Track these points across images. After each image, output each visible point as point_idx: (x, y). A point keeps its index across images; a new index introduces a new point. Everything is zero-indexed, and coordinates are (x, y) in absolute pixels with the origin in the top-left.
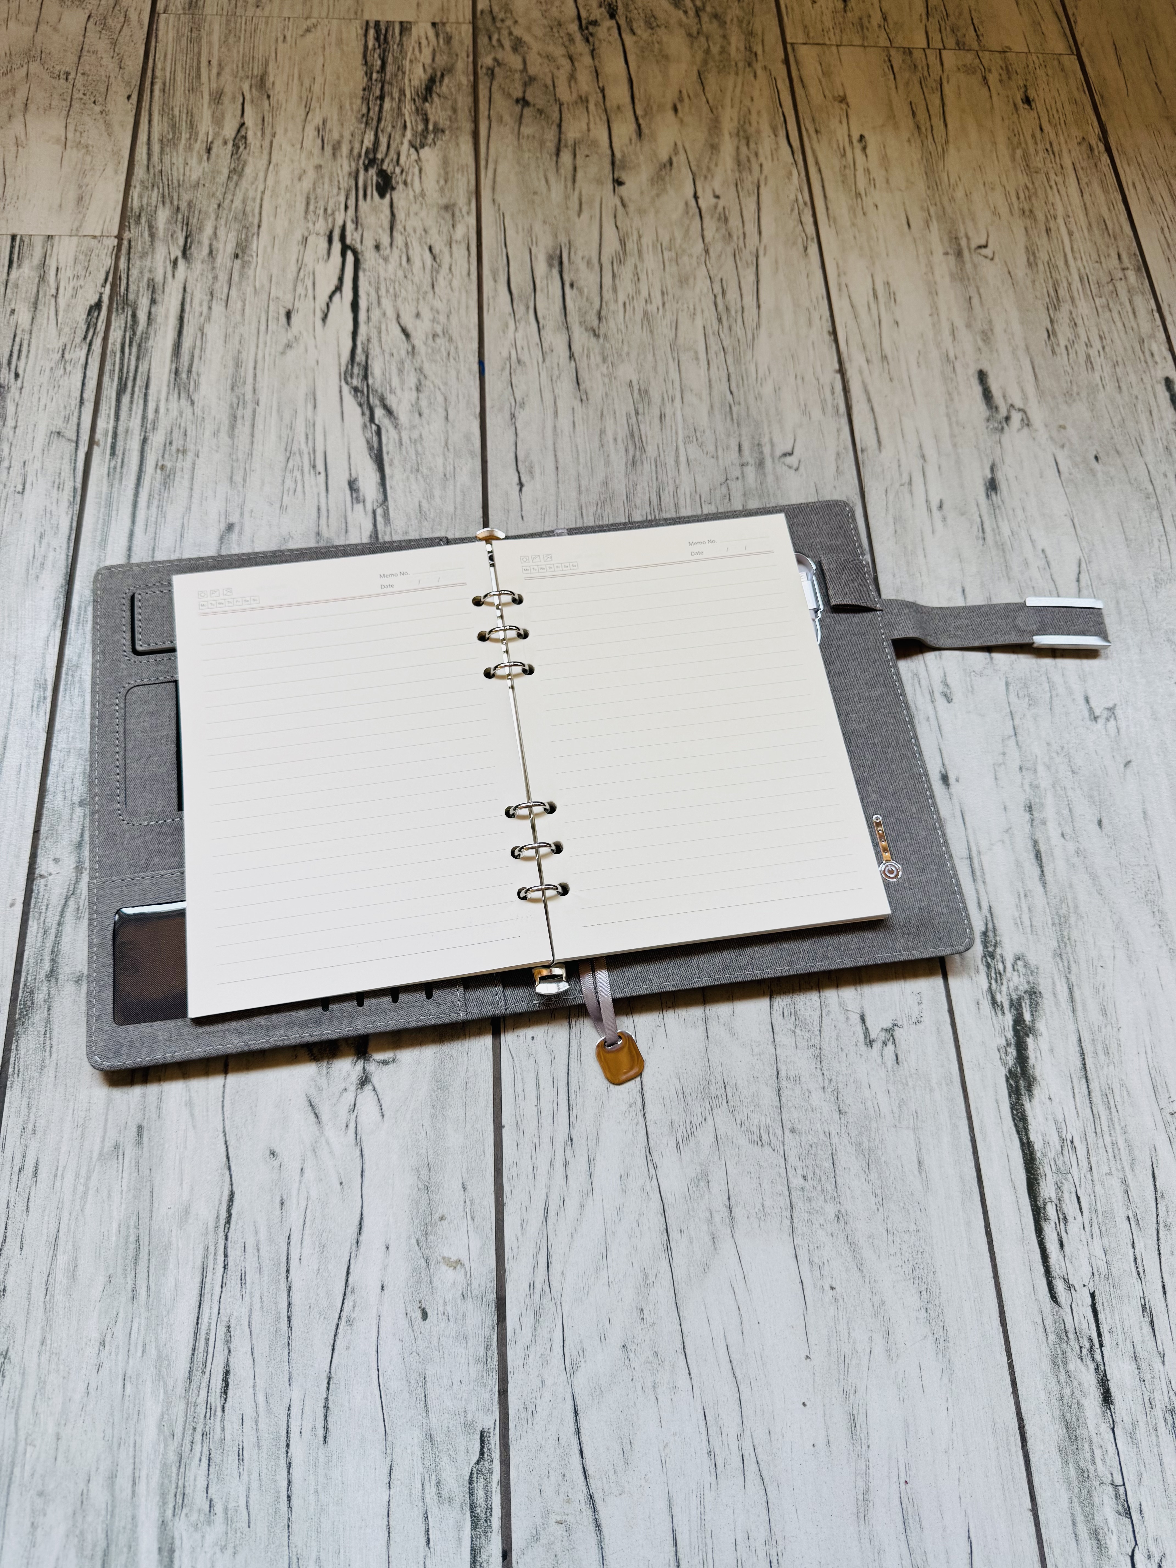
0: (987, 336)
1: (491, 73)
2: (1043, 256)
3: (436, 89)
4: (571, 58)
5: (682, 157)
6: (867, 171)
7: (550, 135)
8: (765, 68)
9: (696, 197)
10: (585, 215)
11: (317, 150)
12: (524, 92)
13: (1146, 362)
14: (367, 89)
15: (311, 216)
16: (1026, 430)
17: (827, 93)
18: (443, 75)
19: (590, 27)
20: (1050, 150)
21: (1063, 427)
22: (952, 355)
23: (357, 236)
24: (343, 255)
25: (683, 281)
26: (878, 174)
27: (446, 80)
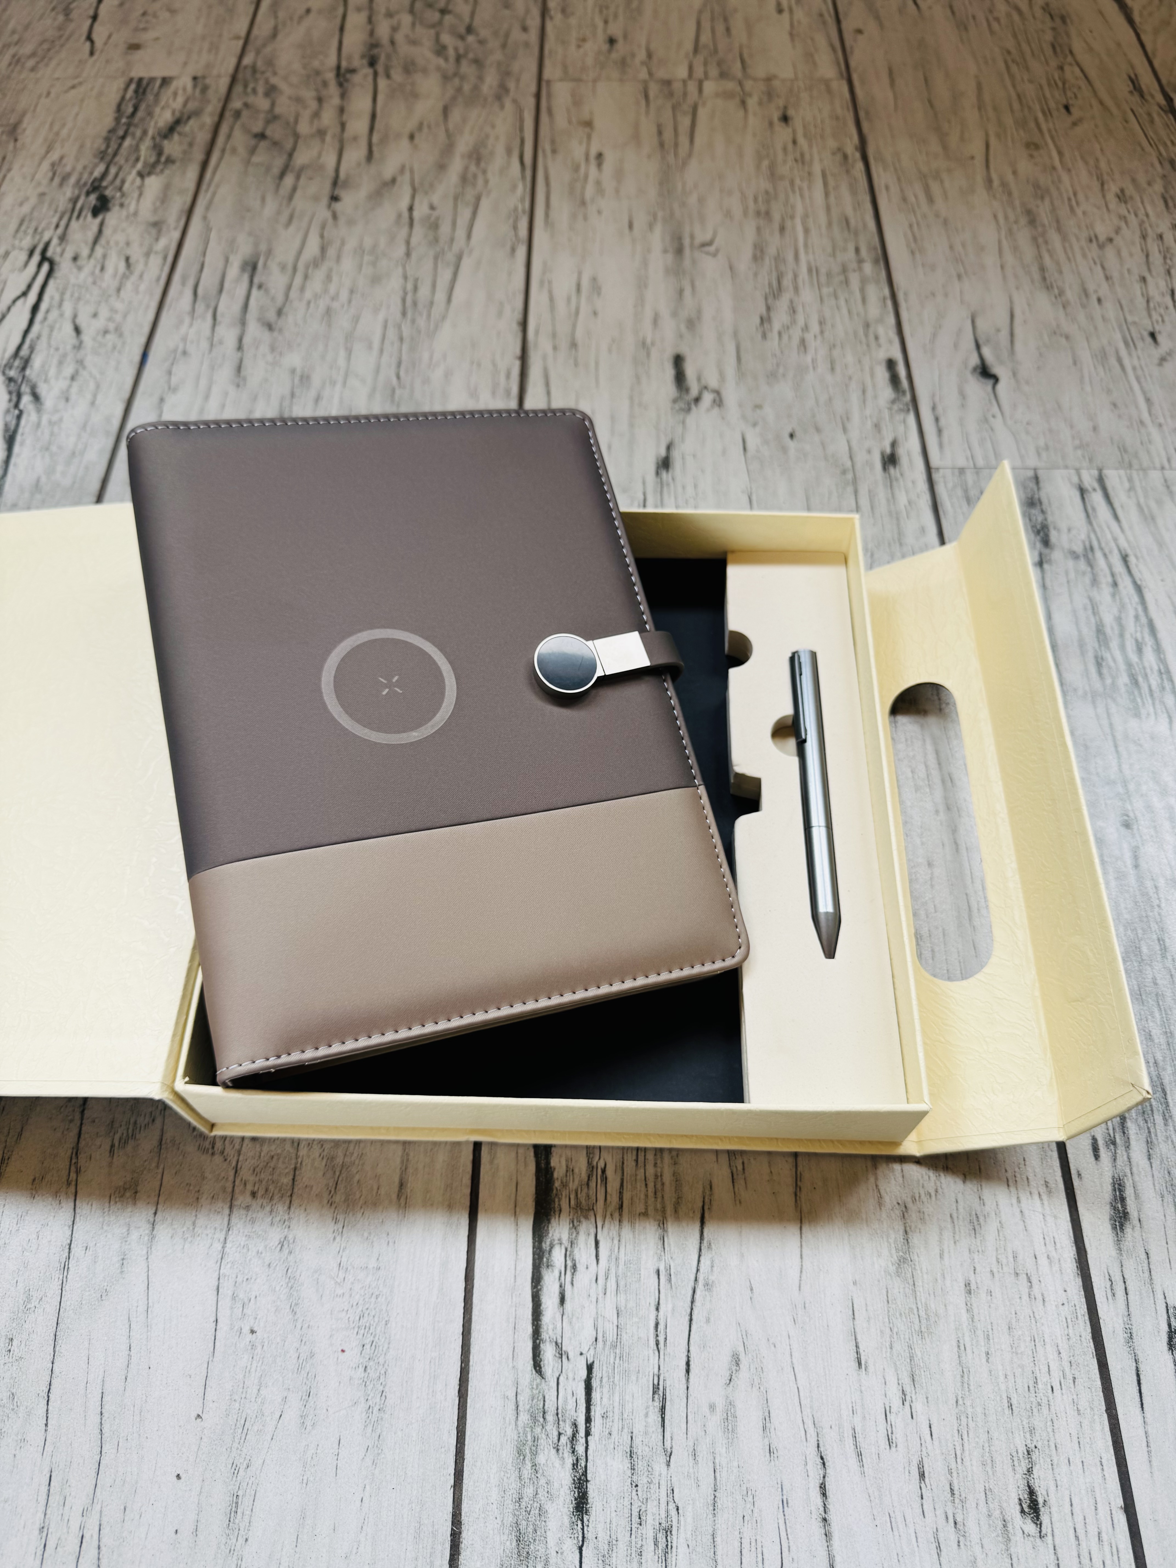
0: (692, 324)
1: (238, 114)
2: (772, 251)
3: (179, 129)
4: (320, 100)
5: (407, 176)
6: (598, 183)
7: (278, 163)
8: (515, 101)
9: (411, 209)
10: (292, 228)
11: (45, 182)
12: (265, 128)
13: (868, 345)
14: (112, 131)
15: (20, 234)
16: (716, 410)
17: (574, 120)
18: (189, 118)
19: (348, 76)
20: (801, 160)
21: (758, 407)
22: (649, 341)
23: (59, 250)
24: (40, 265)
25: (376, 280)
26: (609, 184)
27: (192, 122)
